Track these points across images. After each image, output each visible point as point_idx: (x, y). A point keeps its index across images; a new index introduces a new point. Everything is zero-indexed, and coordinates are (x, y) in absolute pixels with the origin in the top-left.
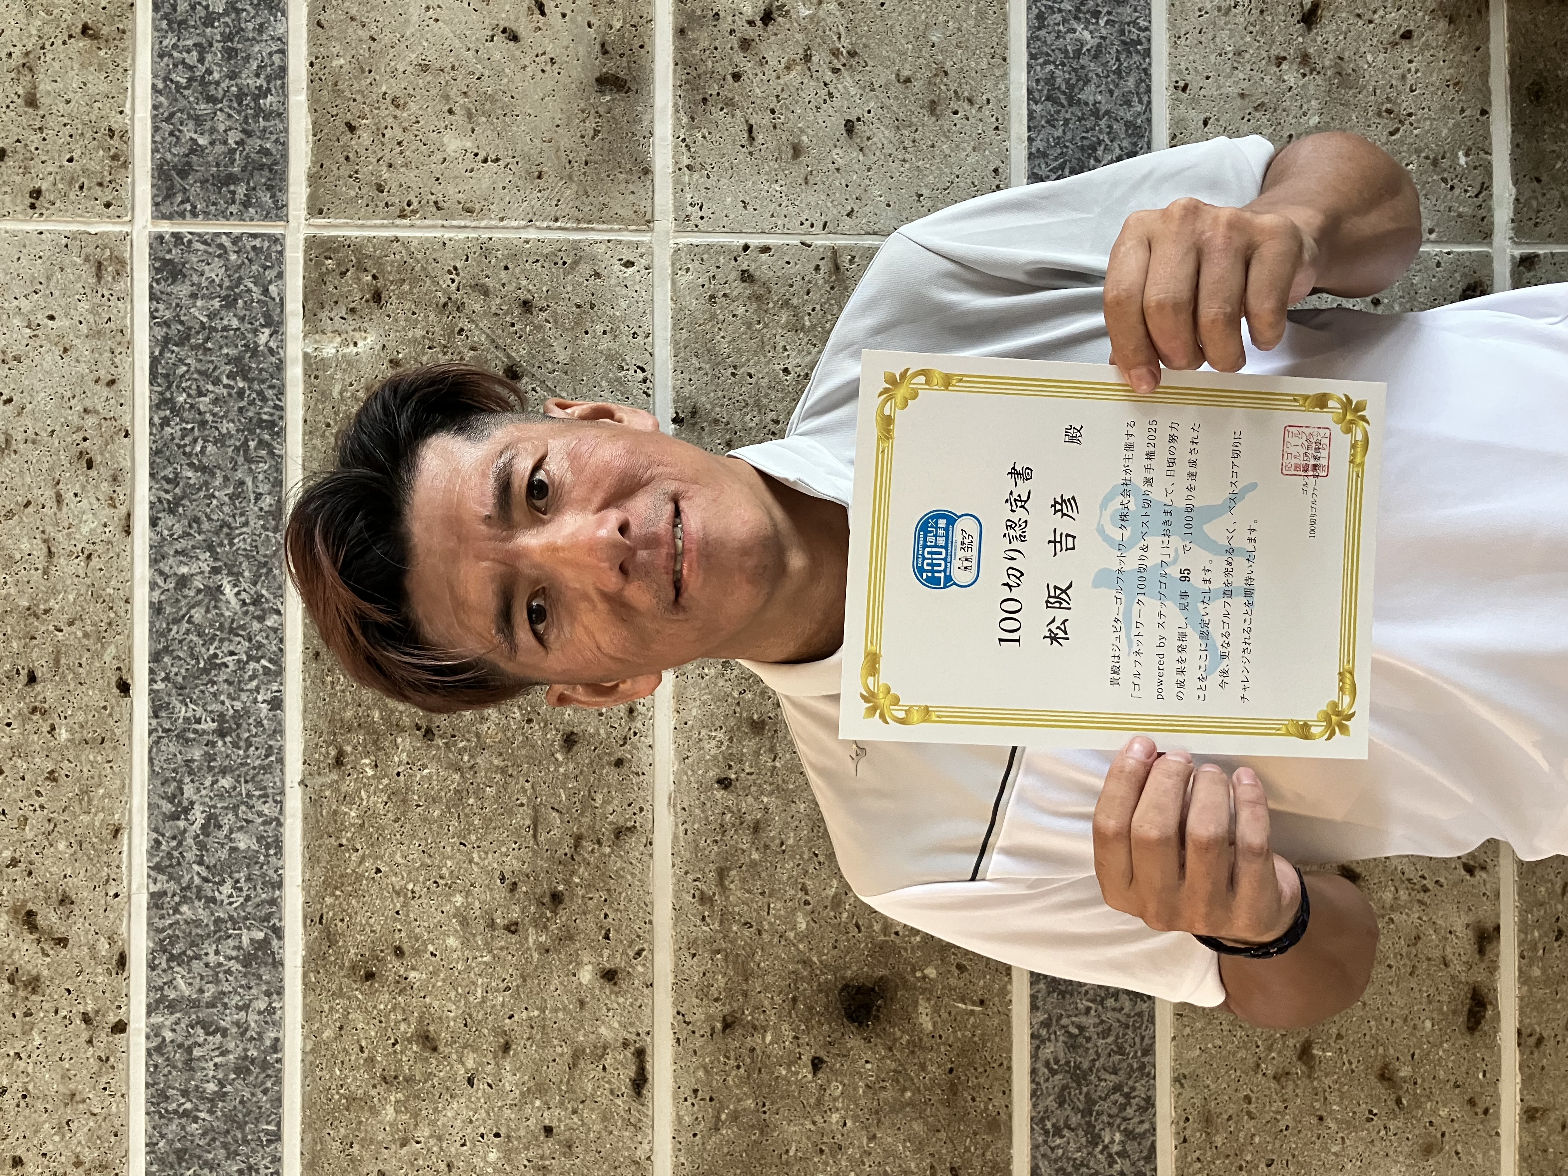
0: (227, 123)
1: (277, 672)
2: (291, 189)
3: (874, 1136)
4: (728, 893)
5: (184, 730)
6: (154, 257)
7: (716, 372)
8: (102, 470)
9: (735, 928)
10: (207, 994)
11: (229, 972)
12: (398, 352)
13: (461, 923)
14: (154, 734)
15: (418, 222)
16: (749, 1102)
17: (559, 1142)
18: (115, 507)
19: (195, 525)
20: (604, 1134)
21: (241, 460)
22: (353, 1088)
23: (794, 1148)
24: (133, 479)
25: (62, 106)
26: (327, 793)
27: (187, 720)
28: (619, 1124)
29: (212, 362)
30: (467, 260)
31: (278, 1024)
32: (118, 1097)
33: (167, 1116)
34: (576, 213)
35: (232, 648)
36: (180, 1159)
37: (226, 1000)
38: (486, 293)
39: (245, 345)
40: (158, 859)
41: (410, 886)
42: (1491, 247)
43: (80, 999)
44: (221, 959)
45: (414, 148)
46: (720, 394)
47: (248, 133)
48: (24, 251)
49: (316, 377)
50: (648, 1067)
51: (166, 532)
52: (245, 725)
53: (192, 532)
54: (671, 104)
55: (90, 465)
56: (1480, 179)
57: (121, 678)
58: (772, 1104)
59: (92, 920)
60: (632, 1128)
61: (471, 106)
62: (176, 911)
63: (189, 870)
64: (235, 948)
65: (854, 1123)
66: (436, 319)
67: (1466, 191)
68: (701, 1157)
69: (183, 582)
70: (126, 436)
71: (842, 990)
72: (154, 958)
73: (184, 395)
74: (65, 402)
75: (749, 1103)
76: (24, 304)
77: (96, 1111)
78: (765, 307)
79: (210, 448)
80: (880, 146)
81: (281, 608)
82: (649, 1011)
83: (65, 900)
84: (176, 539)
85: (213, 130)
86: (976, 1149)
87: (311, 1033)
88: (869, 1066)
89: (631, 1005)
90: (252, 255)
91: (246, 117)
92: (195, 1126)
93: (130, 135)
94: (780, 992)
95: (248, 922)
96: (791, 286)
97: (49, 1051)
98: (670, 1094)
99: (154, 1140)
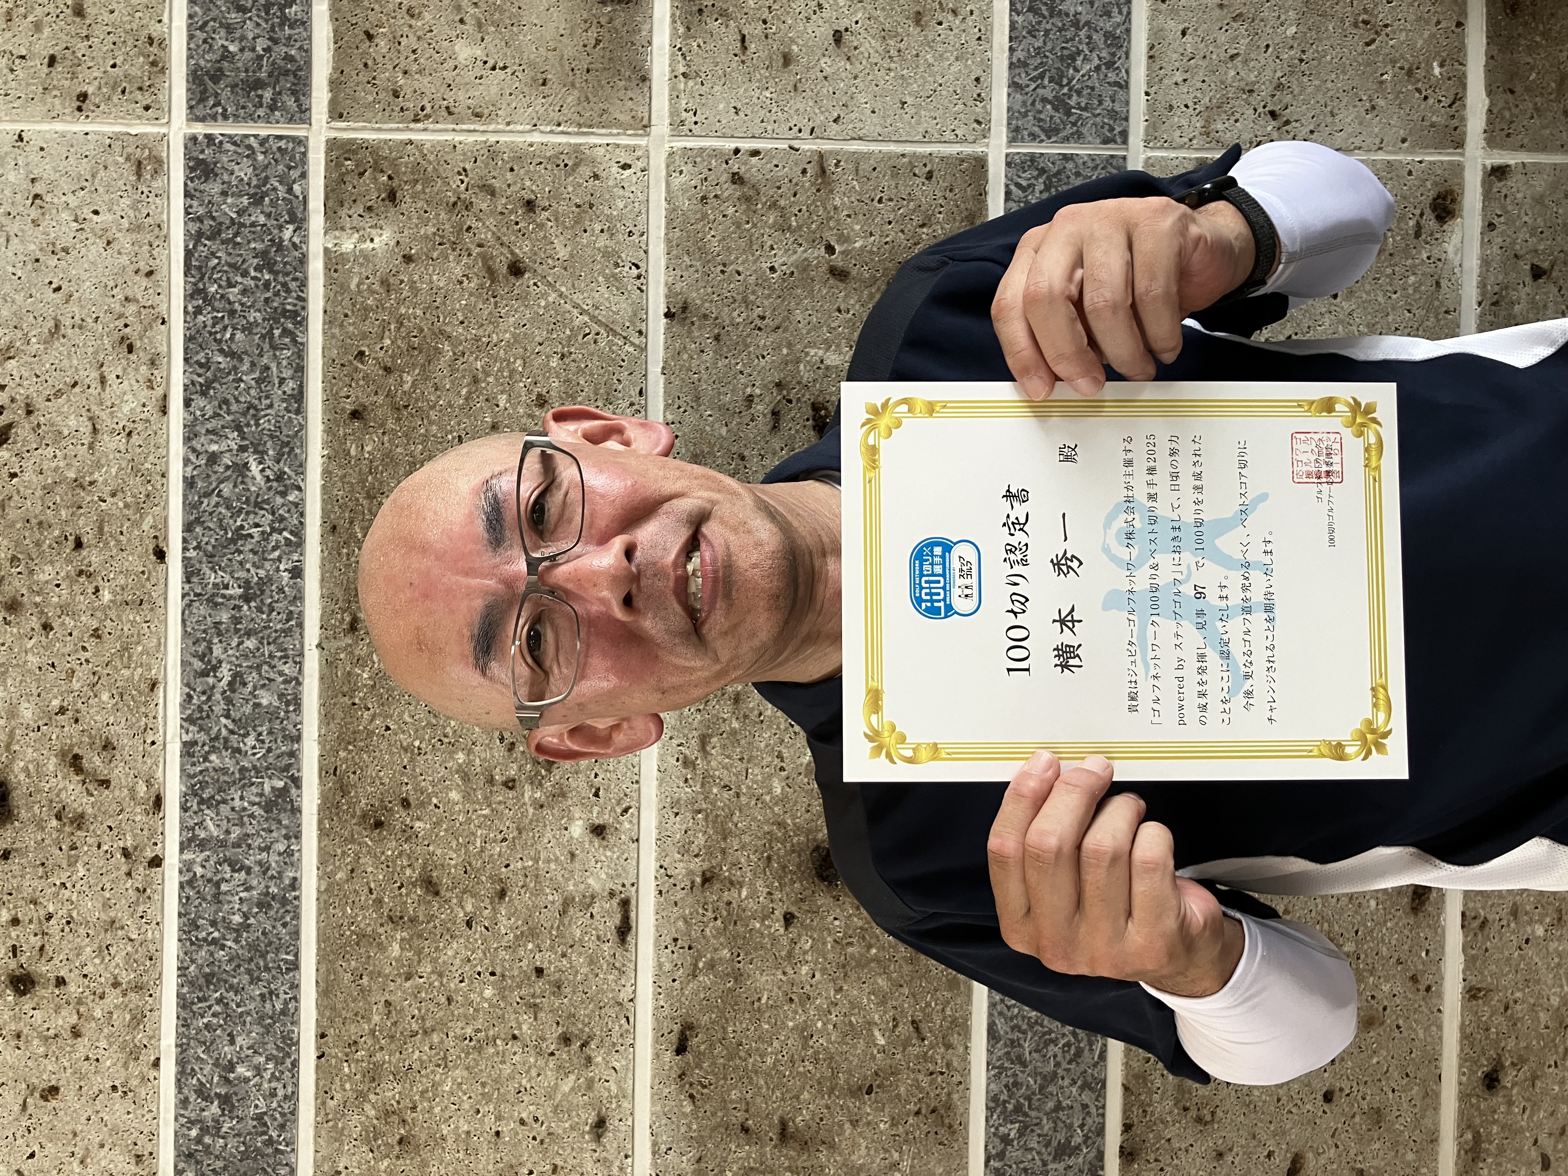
0: (256, 31)
1: (298, 543)
2: (314, 94)
3: (841, 989)
4: (709, 758)
5: (213, 595)
6: (188, 157)
7: (706, 269)
8: (141, 354)
9: (715, 790)
10: (233, 836)
11: (252, 816)
12: (411, 248)
13: (463, 779)
14: (187, 598)
15: (431, 126)
16: (726, 951)
17: (549, 982)
18: (153, 389)
19: (225, 407)
20: (590, 976)
21: (266, 346)
22: (362, 926)
23: (765, 997)
24: (169, 362)
25: (107, 17)
26: (342, 656)
27: (215, 585)
28: (605, 967)
29: (241, 255)
30: (475, 162)
31: (296, 865)
32: (153, 925)
33: (197, 944)
34: (578, 118)
35: (256, 520)
36: (208, 982)
37: (250, 841)
38: (493, 193)
39: (271, 240)
40: (189, 712)
41: (417, 743)
42: (1462, 155)
43: (121, 835)
44: (246, 804)
45: (427, 55)
46: (710, 290)
47: (275, 41)
48: (72, 150)
49: (336, 271)
50: (633, 915)
51: (198, 413)
52: (268, 592)
53: (222, 413)
54: (668, 15)
55: (130, 349)
56: (1453, 91)
57: (157, 546)
58: (746, 954)
59: (132, 763)
60: (616, 973)
61: (481, 16)
62: (206, 759)
63: (218, 722)
64: (257, 794)
65: (822, 976)
66: (446, 217)
67: (1440, 101)
68: (679, 1001)
69: (213, 458)
70: (163, 323)
71: (814, 851)
72: (187, 801)
73: (216, 286)
74: (108, 290)
75: (725, 953)
76: (73, 201)
77: (133, 937)
78: (753, 207)
79: (239, 336)
80: (866, 55)
81: (302, 484)
82: (635, 863)
83: (108, 746)
84: (207, 419)
85: (243, 38)
86: (936, 1005)
87: (325, 874)
88: (837, 923)
89: (618, 858)
90: (278, 155)
91: (273, 26)
92: (222, 953)
93: (167, 42)
94: (756, 851)
95: (269, 772)
96: (779, 188)
97: (92, 882)
98: (652, 941)
99: (186, 965)
